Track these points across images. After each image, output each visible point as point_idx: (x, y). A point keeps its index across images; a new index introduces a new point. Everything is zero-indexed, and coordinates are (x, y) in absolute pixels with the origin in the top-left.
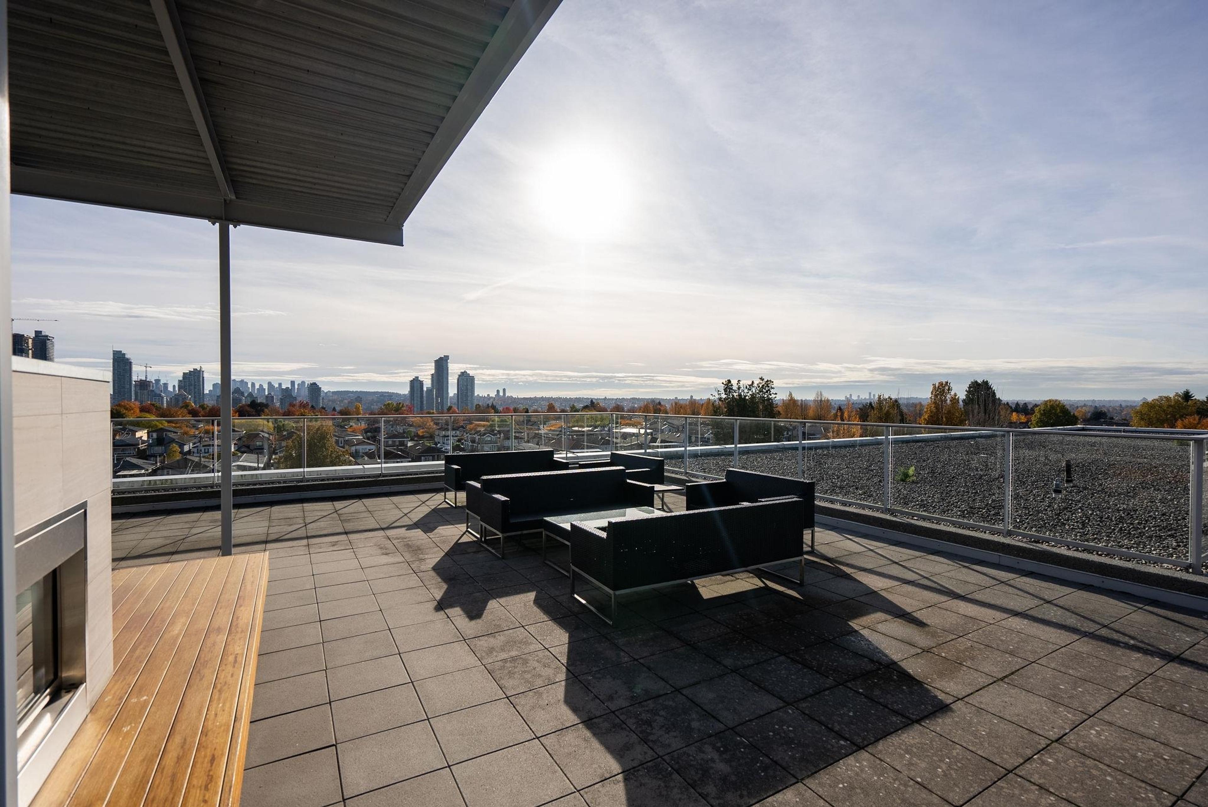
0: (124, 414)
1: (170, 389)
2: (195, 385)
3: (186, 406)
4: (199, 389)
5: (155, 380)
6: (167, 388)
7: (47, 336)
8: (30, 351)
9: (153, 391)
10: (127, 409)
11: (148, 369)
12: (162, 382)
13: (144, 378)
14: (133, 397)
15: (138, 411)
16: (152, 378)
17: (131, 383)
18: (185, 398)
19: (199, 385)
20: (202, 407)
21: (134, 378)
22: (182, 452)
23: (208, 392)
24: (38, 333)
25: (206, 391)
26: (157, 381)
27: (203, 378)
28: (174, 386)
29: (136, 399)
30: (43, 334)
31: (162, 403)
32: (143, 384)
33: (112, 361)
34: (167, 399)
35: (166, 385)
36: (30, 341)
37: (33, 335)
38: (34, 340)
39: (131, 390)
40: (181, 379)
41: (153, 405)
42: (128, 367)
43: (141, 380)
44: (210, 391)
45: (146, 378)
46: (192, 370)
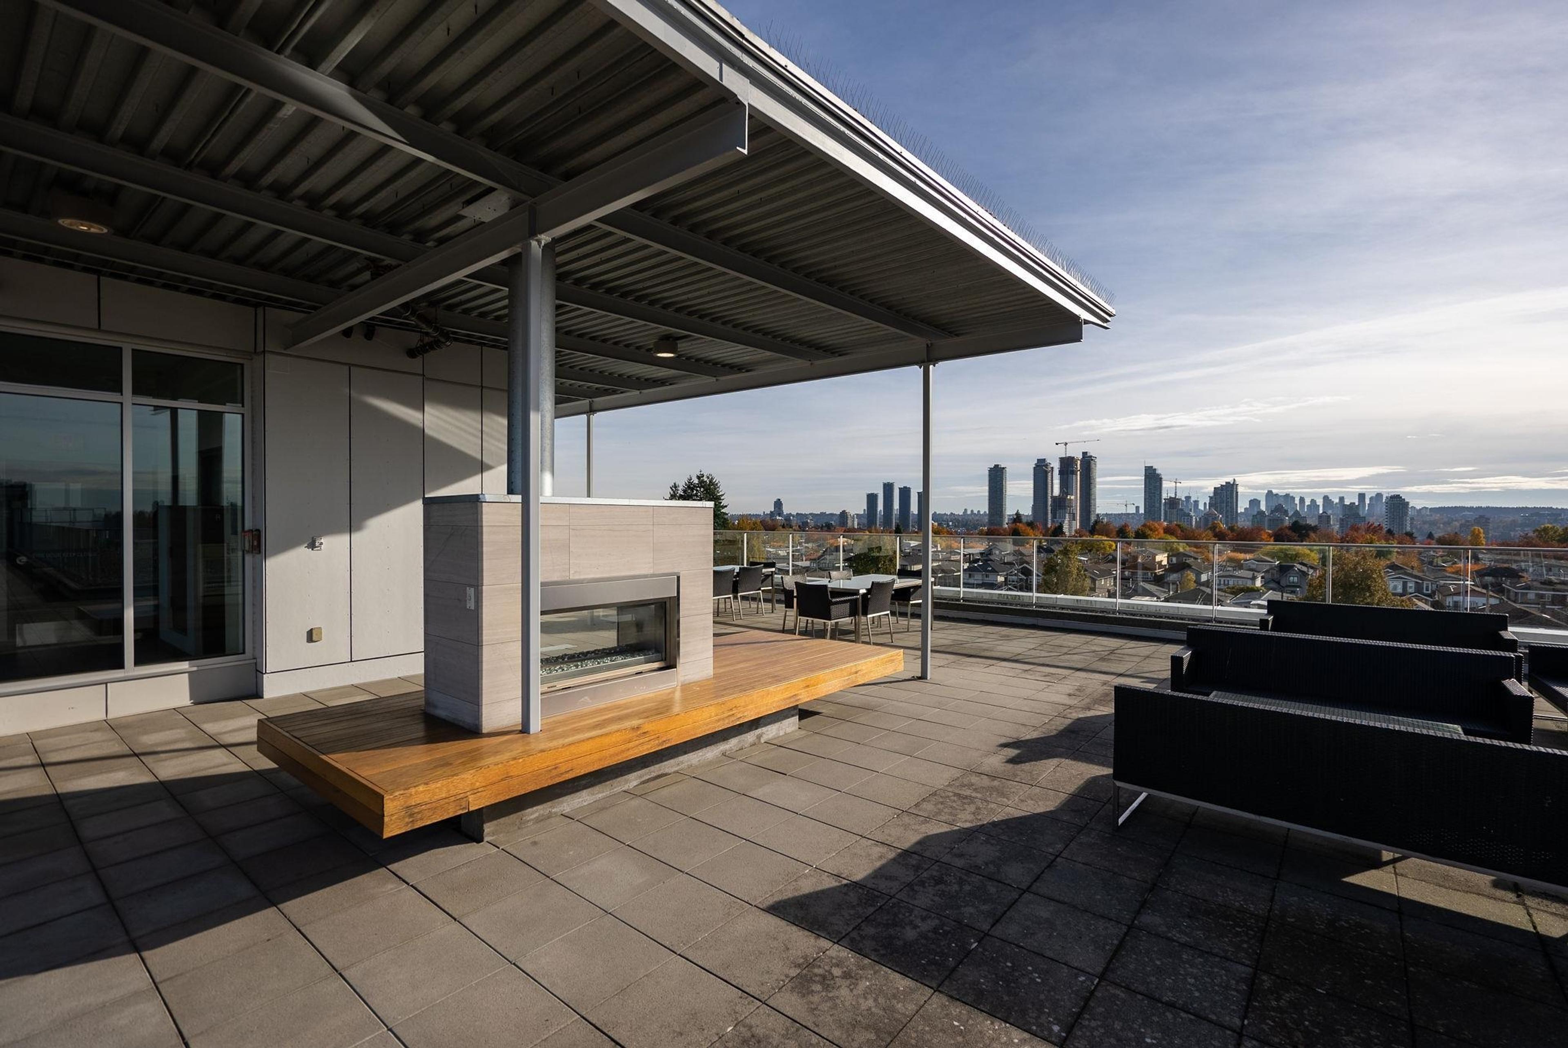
0: (1149, 535)
1: (1201, 507)
2: (1227, 502)
3: (1213, 528)
4: (1232, 508)
5: (1186, 497)
6: (1198, 505)
7: (1091, 456)
8: (1079, 472)
9: (1182, 510)
10: (1151, 530)
11: (1178, 484)
12: (1192, 499)
13: (1173, 496)
14: (1162, 517)
15: (1162, 531)
16: (1182, 496)
17: (1161, 501)
18: (1216, 518)
19: (1232, 503)
20: (1232, 529)
21: (1164, 496)
22: (1198, 582)
23: (1243, 511)
24: (1084, 454)
25: (1241, 510)
26: (1188, 498)
27: (1237, 492)
28: (1205, 504)
29: (1164, 521)
30: (1088, 455)
31: (1191, 525)
32: (1173, 502)
33: (1143, 478)
34: (1196, 519)
35: (1196, 502)
36: (1079, 462)
37: (1081, 457)
38: (1081, 461)
39: (1160, 509)
40: (1212, 495)
41: (1179, 526)
42: (1158, 484)
43: (1171, 498)
44: (1245, 509)
45: (1176, 495)
46: (1224, 484)
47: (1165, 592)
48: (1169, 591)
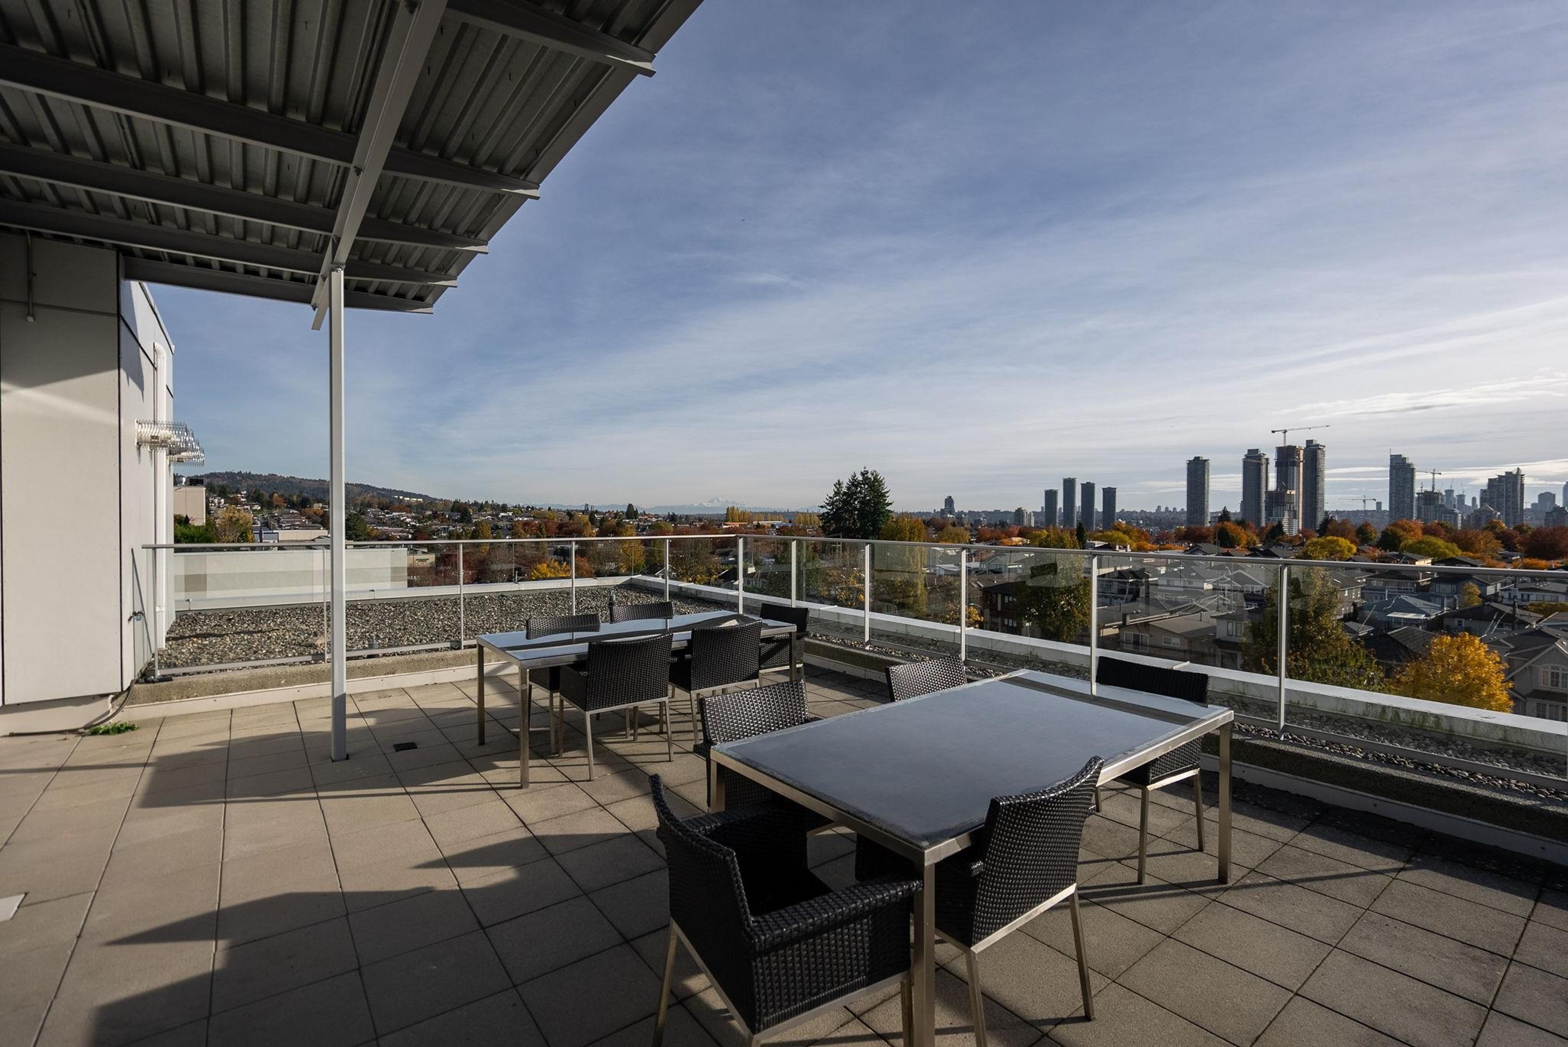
0: (1401, 536)
1: (1468, 502)
2: (1508, 497)
3: (1492, 527)
4: (1515, 503)
5: (1446, 491)
6: (1463, 501)
7: (1318, 445)
8: (1301, 464)
9: (1442, 506)
10: (1405, 530)
11: (1437, 476)
12: (1455, 494)
13: (1430, 489)
14: (1415, 515)
15: (1420, 532)
16: (1441, 489)
17: (1412, 496)
18: (1491, 515)
19: (1515, 497)
20: (1520, 529)
21: (1417, 489)
22: (1483, 596)
23: (1529, 507)
24: (1309, 442)
25: (1527, 505)
26: (1450, 492)
27: (1522, 485)
28: (1474, 499)
29: (1418, 518)
30: (1314, 443)
31: (1456, 523)
32: (1429, 497)
33: (1388, 469)
34: (1462, 517)
35: (1461, 498)
36: (1302, 452)
37: (1304, 446)
38: (1305, 450)
39: (1412, 506)
40: (1485, 488)
41: (1442, 525)
42: (1409, 476)
43: (1426, 492)
44: (1533, 505)
45: (1433, 488)
46: (1504, 474)
47: (1436, 608)
48: (1443, 606)
